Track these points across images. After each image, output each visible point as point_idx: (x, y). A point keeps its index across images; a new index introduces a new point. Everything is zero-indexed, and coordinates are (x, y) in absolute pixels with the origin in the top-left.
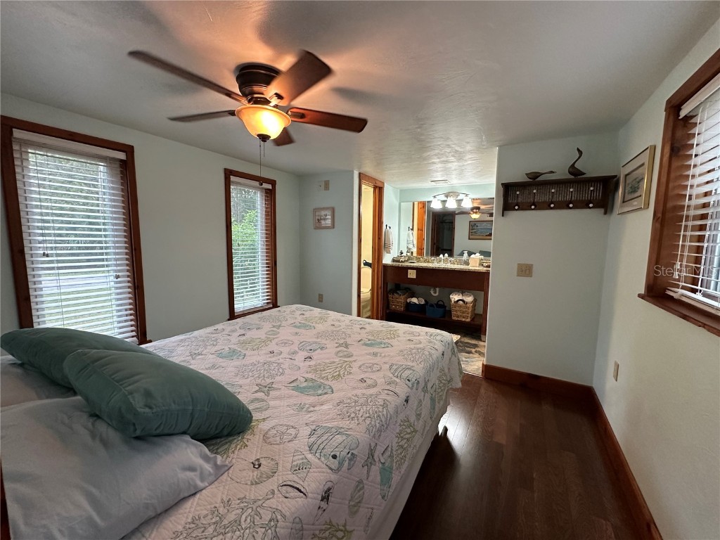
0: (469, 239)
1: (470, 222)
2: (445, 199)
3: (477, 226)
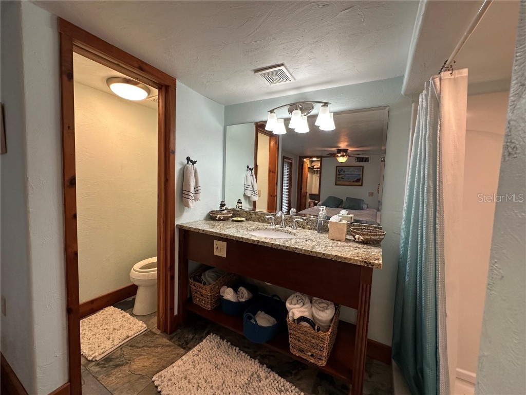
0: (336, 185)
1: (337, 167)
2: (288, 115)
3: (344, 171)
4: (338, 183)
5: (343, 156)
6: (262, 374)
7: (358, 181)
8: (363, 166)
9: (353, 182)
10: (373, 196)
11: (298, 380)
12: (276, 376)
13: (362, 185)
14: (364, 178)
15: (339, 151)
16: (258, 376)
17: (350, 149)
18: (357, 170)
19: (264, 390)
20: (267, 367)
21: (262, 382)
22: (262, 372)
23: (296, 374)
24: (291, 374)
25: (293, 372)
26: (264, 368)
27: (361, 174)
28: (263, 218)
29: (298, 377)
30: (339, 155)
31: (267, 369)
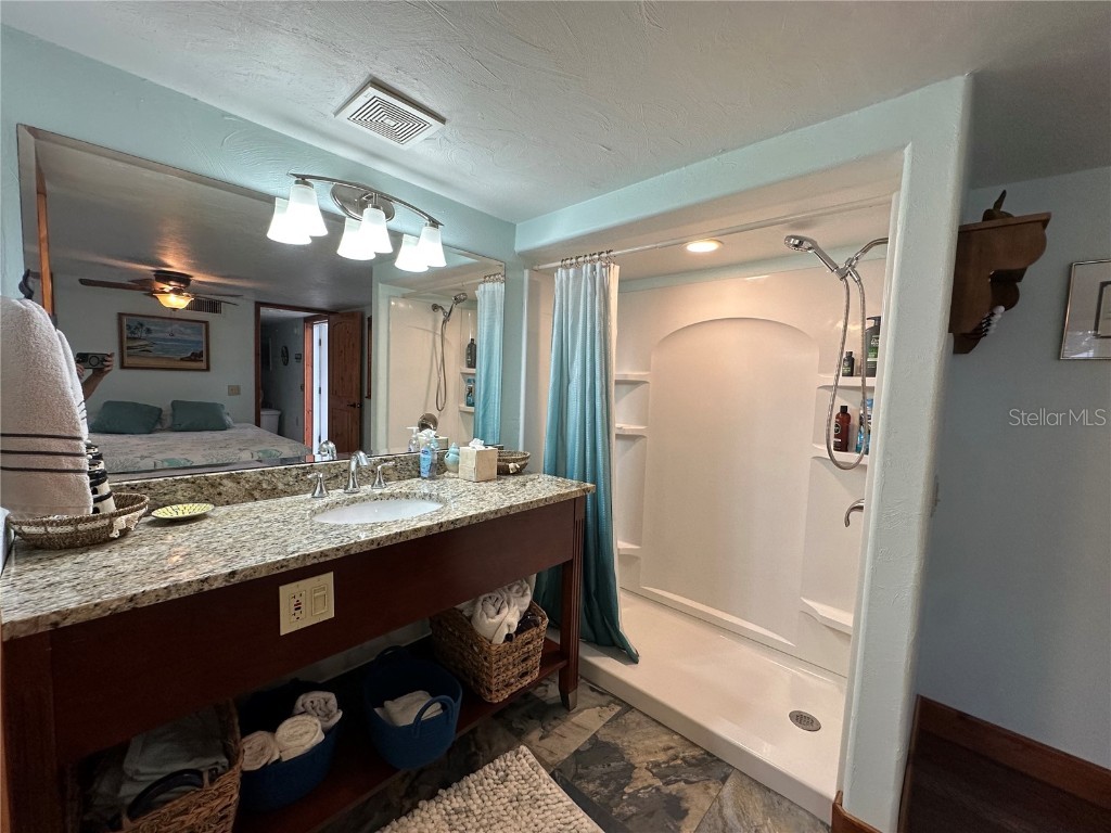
0: (123, 367)
1: (121, 315)
3: (149, 331)
4: (128, 362)
5: (177, 292)
6: (458, 803)
7: (196, 357)
8: (206, 323)
9: (182, 359)
10: (239, 394)
11: (490, 748)
12: (473, 776)
13: (208, 369)
14: (212, 354)
15: (165, 277)
16: (457, 812)
17: (198, 277)
18: (189, 331)
19: (492, 808)
20: (428, 800)
21: (474, 807)
22: (452, 800)
23: (479, 748)
24: (475, 754)
25: (473, 749)
26: (445, 796)
27: (204, 340)
28: (269, 483)
29: (486, 747)
30: (167, 288)
31: (451, 791)
